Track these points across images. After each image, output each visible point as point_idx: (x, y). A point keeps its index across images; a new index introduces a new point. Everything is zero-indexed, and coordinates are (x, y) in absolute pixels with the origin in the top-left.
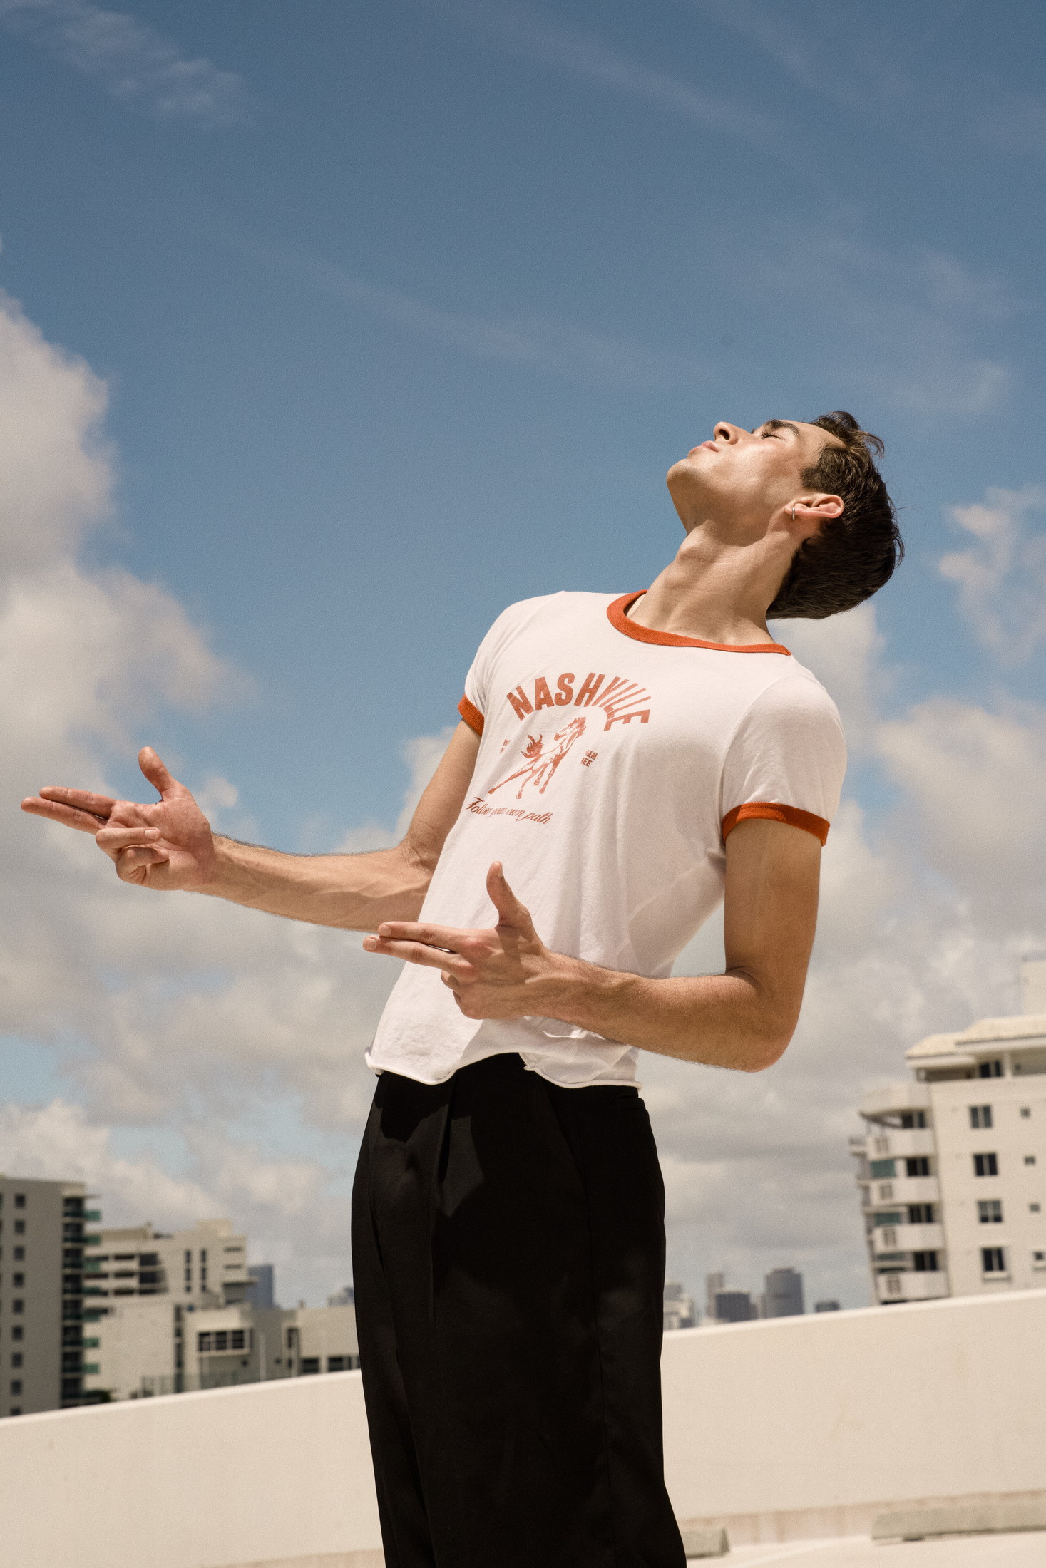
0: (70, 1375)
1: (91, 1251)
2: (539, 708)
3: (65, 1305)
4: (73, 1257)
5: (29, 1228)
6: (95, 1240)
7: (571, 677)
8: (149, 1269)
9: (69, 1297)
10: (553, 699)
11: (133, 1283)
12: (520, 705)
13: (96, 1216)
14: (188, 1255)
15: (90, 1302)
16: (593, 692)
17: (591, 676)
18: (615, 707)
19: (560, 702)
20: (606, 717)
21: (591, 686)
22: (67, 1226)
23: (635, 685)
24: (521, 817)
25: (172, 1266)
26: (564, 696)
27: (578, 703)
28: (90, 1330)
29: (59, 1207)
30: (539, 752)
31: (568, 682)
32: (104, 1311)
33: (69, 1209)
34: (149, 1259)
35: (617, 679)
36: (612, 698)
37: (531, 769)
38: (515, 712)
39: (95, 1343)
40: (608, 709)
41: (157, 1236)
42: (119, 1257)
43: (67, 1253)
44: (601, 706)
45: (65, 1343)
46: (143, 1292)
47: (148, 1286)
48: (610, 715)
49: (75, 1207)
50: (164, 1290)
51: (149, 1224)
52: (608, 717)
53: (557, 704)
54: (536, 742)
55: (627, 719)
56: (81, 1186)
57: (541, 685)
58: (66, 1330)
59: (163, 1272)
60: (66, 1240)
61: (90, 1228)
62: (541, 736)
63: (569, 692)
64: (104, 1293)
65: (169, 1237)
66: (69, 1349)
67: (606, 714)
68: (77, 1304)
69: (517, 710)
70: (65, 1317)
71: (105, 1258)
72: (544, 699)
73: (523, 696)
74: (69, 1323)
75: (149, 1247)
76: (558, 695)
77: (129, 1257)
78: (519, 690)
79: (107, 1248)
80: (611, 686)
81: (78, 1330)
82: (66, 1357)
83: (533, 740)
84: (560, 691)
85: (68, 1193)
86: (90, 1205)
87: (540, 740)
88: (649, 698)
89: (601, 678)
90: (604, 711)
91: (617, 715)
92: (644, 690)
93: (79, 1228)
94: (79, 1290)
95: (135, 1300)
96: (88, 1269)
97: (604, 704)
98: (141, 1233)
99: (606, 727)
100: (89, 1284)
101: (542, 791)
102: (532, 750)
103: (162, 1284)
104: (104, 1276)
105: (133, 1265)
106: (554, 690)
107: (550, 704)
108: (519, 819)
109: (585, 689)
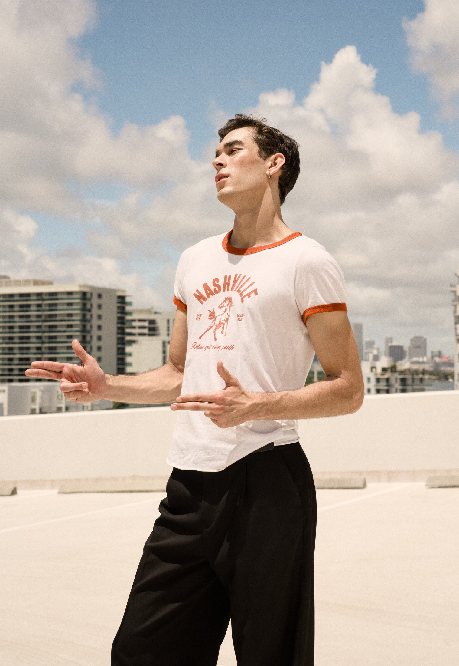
0: (121, 367)
1: (128, 318)
2: (209, 297)
3: (118, 339)
4: (121, 320)
5: (103, 307)
6: (130, 313)
7: (217, 280)
8: (152, 326)
9: (120, 336)
10: (214, 292)
11: (146, 331)
12: (200, 298)
13: (130, 304)
14: (168, 321)
15: (128, 338)
16: (228, 284)
17: (226, 277)
18: (242, 290)
19: (217, 292)
20: (240, 296)
21: (227, 282)
22: (119, 308)
23: (245, 276)
24: (221, 349)
25: (161, 325)
26: (217, 289)
27: (224, 290)
28: (128, 349)
29: (115, 300)
30: (214, 316)
31: (217, 283)
32: (134, 342)
33: (120, 300)
34: (152, 322)
35: (236, 275)
36: (238, 285)
37: (214, 324)
38: (199, 301)
39: (130, 355)
40: (239, 291)
41: (156, 313)
42: (140, 320)
43: (119, 318)
44: (235, 290)
45: (118, 354)
46: (150, 335)
47: (152, 333)
48: (241, 294)
49: (122, 299)
50: (158, 335)
51: (152, 308)
52: (241, 296)
53: (216, 293)
54: (212, 311)
55: (249, 295)
56: (124, 291)
57: (206, 287)
58: (119, 349)
59: (158, 327)
60: (118, 313)
61: (128, 308)
62: (213, 309)
63: (219, 286)
64: (134, 334)
65: (160, 313)
66: (120, 356)
67: (239, 294)
68: (123, 339)
69: (199, 300)
70: (118, 344)
71: (134, 321)
72: (210, 293)
73: (200, 293)
74: (120, 346)
75: (152, 317)
76: (215, 289)
77: (144, 321)
78: (197, 291)
79: (135, 316)
80: (235, 279)
81: (123, 349)
82: (119, 359)
83: (210, 311)
84: (215, 287)
85: (119, 294)
86: (128, 299)
87: (213, 310)
88: (254, 283)
89: (230, 276)
90: (237, 292)
91: (244, 294)
92: (249, 278)
93: (123, 308)
94: (123, 333)
95: (147, 338)
96: (127, 325)
97: (236, 289)
98: (149, 311)
99: (242, 301)
100: (128, 331)
101: (225, 335)
102: (211, 316)
103: (157, 332)
104: (134, 328)
105: (146, 324)
106: (212, 288)
107: (213, 294)
108: (220, 350)
109: (225, 283)
